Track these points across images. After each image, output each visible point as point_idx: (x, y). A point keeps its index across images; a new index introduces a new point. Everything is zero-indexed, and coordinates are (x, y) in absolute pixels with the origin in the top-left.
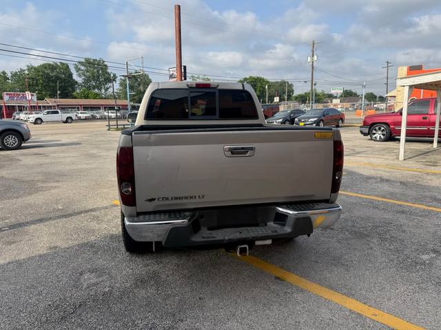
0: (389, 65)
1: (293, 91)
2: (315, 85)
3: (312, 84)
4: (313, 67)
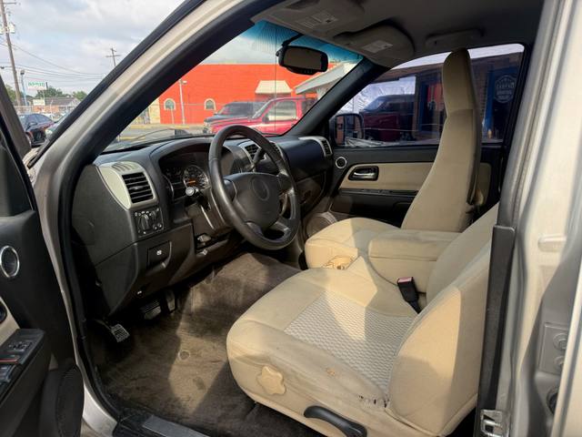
0: (115, 54)
2: (22, 74)
3: (15, 73)
4: (10, 45)
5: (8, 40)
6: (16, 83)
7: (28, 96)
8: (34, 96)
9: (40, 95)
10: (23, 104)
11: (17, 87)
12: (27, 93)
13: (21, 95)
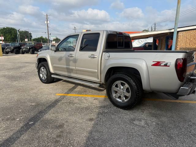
0: (76, 28)
1: (32, 37)
2: (50, 34)
3: (48, 34)
4: (48, 26)
5: (48, 25)
6: (48, 37)
7: (51, 40)
8: (52, 40)
9: (54, 40)
10: (50, 43)
11: (49, 38)
12: (51, 39)
13: (49, 40)
